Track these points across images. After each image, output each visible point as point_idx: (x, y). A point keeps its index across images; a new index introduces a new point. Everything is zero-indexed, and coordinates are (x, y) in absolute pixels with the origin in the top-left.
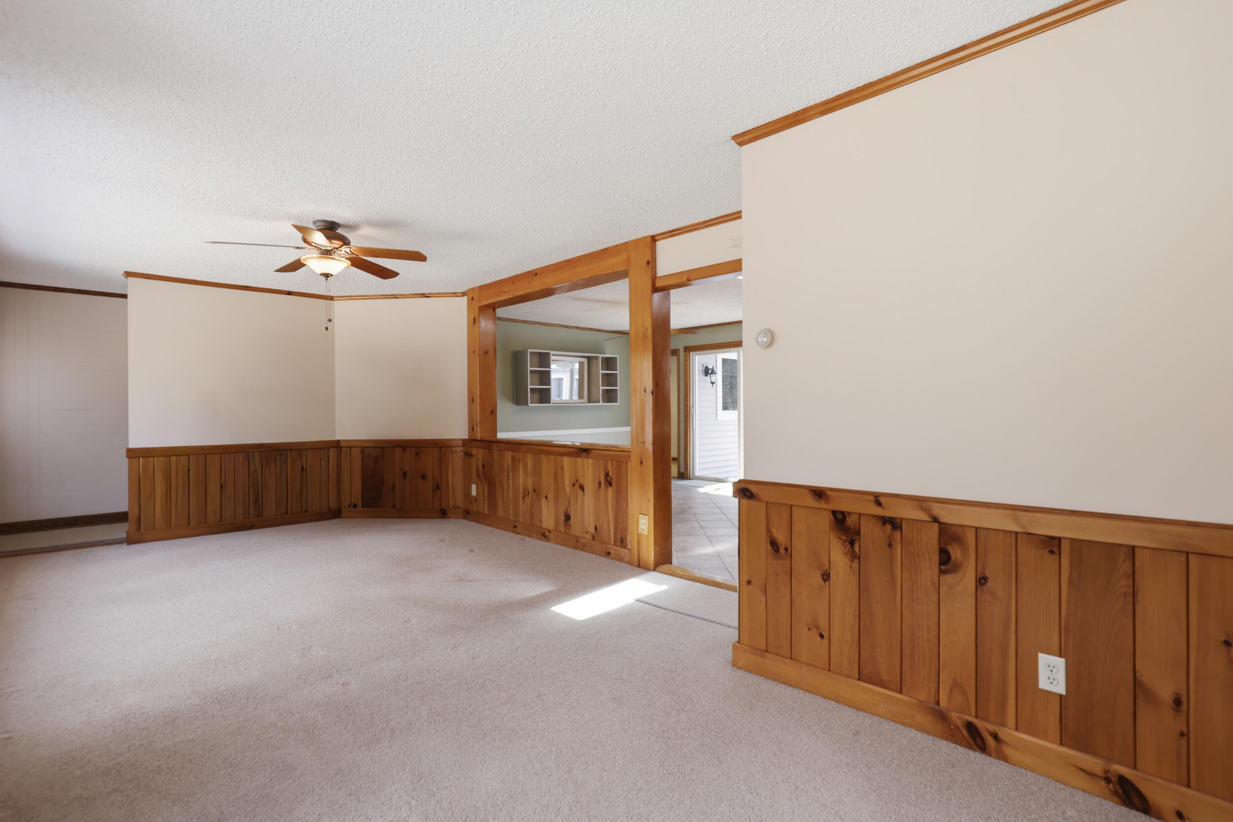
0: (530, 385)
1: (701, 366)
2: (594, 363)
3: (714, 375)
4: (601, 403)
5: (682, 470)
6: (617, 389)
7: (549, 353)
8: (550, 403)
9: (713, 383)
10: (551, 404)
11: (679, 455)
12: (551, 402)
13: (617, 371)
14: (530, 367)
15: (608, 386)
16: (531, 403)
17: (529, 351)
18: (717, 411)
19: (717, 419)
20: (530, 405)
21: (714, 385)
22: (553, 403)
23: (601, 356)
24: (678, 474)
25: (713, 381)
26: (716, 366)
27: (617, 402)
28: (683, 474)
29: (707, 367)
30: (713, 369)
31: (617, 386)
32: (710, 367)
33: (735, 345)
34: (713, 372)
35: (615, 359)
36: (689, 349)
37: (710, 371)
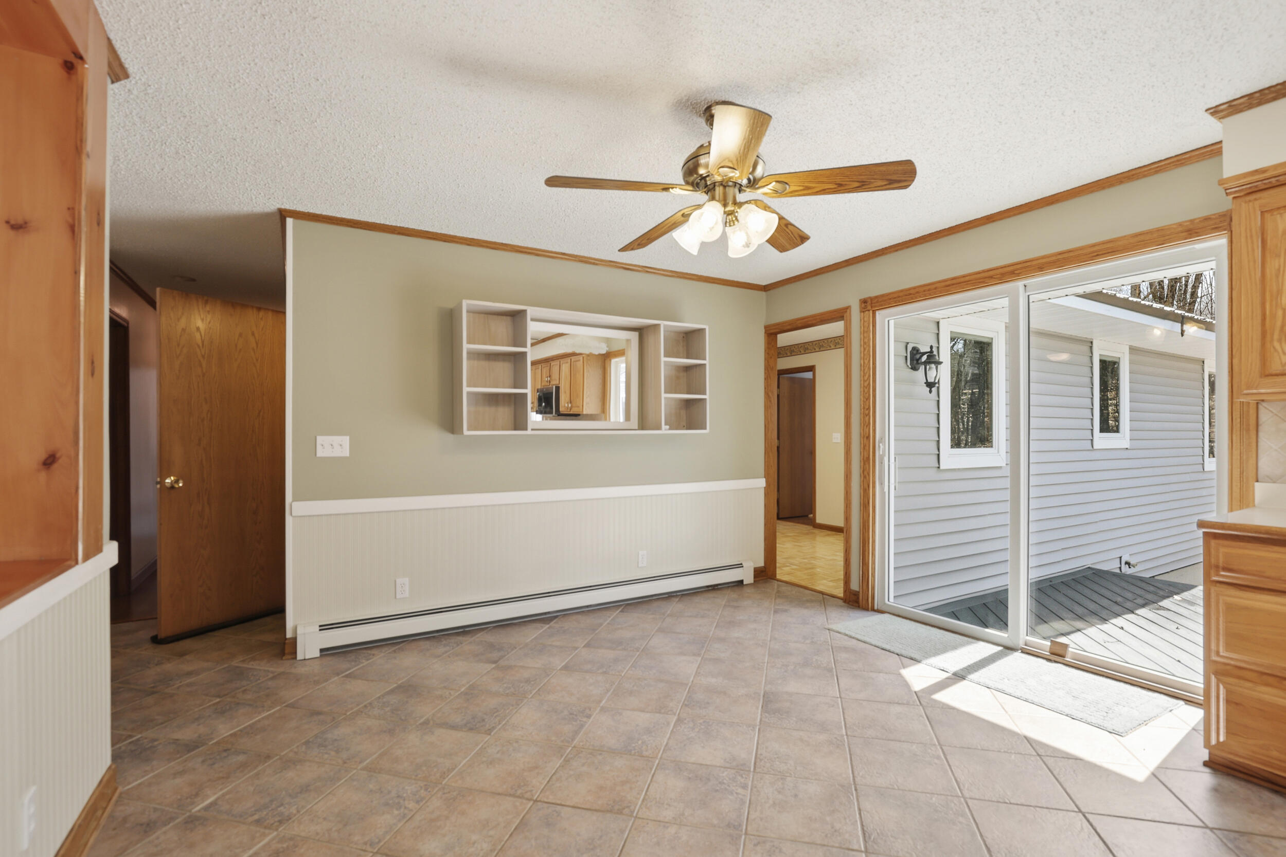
0: (468, 386)
1: (903, 346)
2: (650, 340)
3: (933, 366)
4: (665, 430)
5: (855, 586)
6: (704, 400)
7: (524, 312)
8: (526, 429)
9: (930, 385)
10: (529, 432)
11: (847, 519)
12: (530, 426)
13: (705, 359)
14: (469, 342)
15: (688, 393)
16: (468, 430)
17: (465, 304)
18: (939, 450)
19: (939, 467)
20: (466, 432)
21: (934, 390)
22: (532, 430)
23: (663, 323)
24: (845, 592)
25: (931, 380)
26: (938, 348)
27: (705, 428)
28: (856, 594)
29: (915, 351)
30: (931, 352)
31: (704, 393)
32: (924, 349)
33: (1003, 275)
34: (932, 359)
35: (701, 331)
36: (871, 305)
37: (924, 358)
